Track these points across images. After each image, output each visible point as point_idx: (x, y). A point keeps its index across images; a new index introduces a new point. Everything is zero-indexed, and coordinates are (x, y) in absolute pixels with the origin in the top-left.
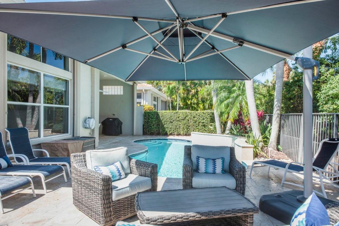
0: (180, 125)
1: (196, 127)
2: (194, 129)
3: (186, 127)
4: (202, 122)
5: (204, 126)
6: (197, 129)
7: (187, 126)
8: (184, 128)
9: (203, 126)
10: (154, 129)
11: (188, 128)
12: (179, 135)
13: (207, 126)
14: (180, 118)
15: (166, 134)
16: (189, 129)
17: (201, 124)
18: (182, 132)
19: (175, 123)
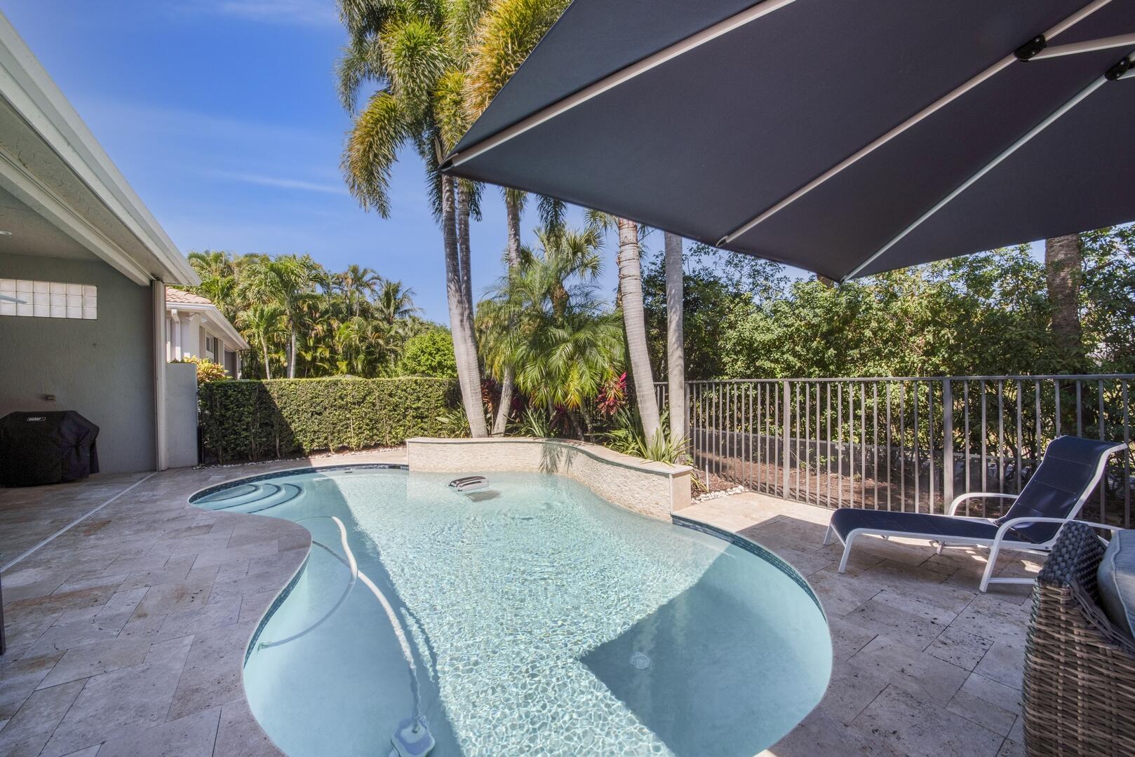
0: (349, 419)
1: (399, 421)
2: (392, 427)
3: (367, 425)
4: (415, 409)
5: (422, 417)
6: (401, 426)
7: (371, 420)
8: (359, 428)
9: (419, 418)
10: (252, 437)
11: (373, 425)
12: (342, 450)
13: (427, 417)
14: (349, 399)
15: (298, 452)
16: (375, 431)
17: (411, 413)
18: (354, 441)
19: (331, 416)
